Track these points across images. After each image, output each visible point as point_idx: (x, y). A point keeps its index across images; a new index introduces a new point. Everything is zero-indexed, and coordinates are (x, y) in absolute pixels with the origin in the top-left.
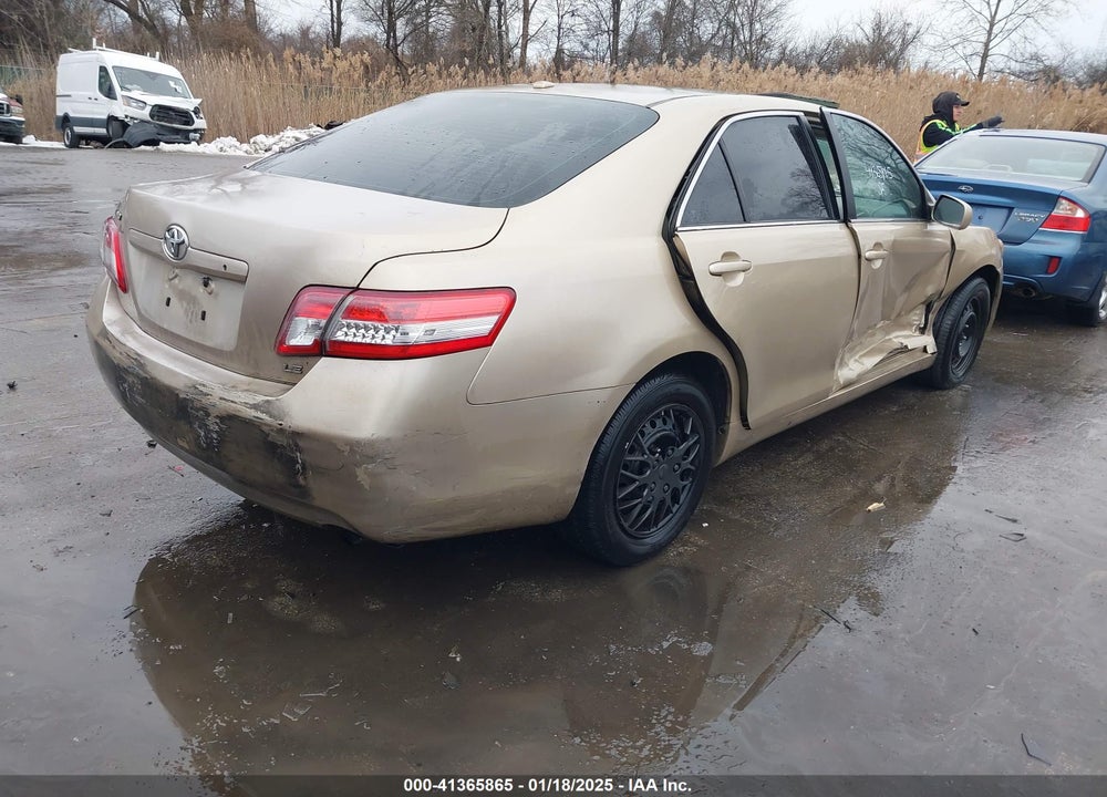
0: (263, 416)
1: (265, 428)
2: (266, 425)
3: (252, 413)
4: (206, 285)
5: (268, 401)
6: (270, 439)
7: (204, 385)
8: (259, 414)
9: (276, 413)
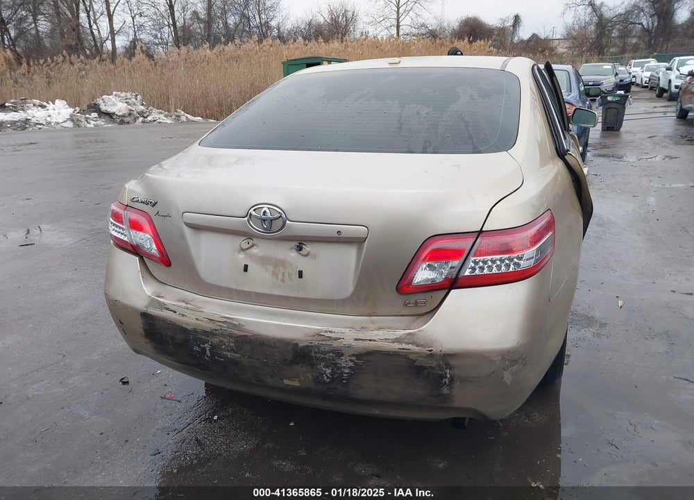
0: (410, 347)
1: (411, 356)
2: (413, 353)
3: (396, 346)
4: (300, 249)
5: (410, 334)
6: (417, 363)
7: (331, 332)
8: (404, 346)
9: (422, 342)
